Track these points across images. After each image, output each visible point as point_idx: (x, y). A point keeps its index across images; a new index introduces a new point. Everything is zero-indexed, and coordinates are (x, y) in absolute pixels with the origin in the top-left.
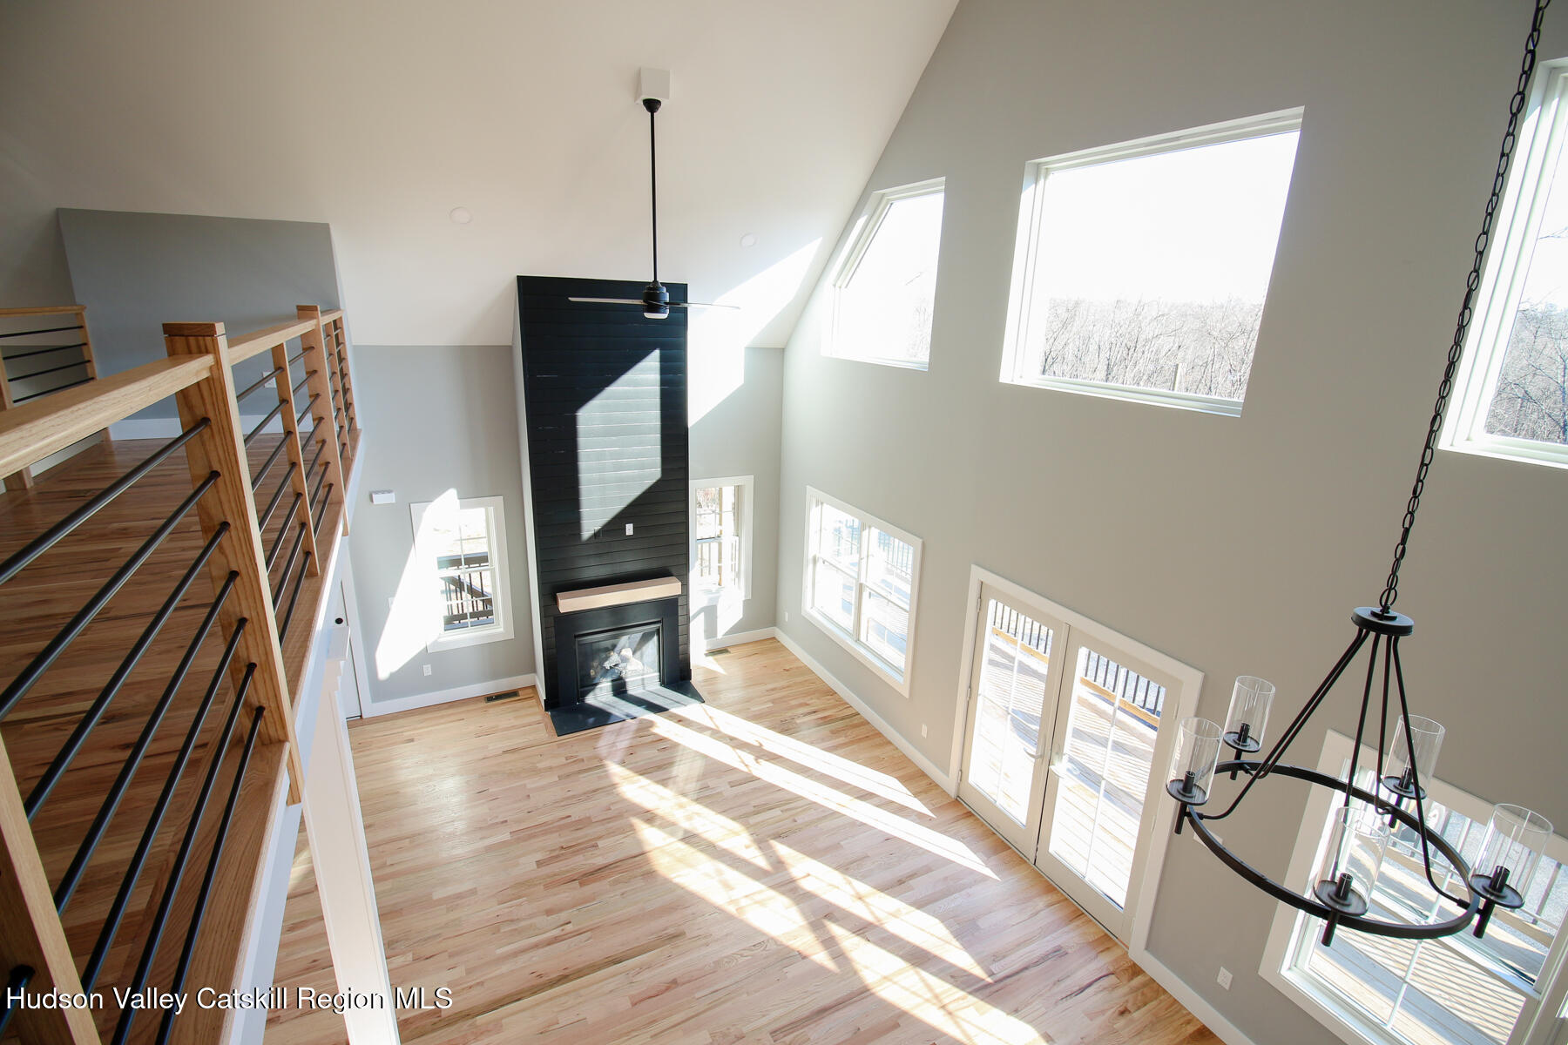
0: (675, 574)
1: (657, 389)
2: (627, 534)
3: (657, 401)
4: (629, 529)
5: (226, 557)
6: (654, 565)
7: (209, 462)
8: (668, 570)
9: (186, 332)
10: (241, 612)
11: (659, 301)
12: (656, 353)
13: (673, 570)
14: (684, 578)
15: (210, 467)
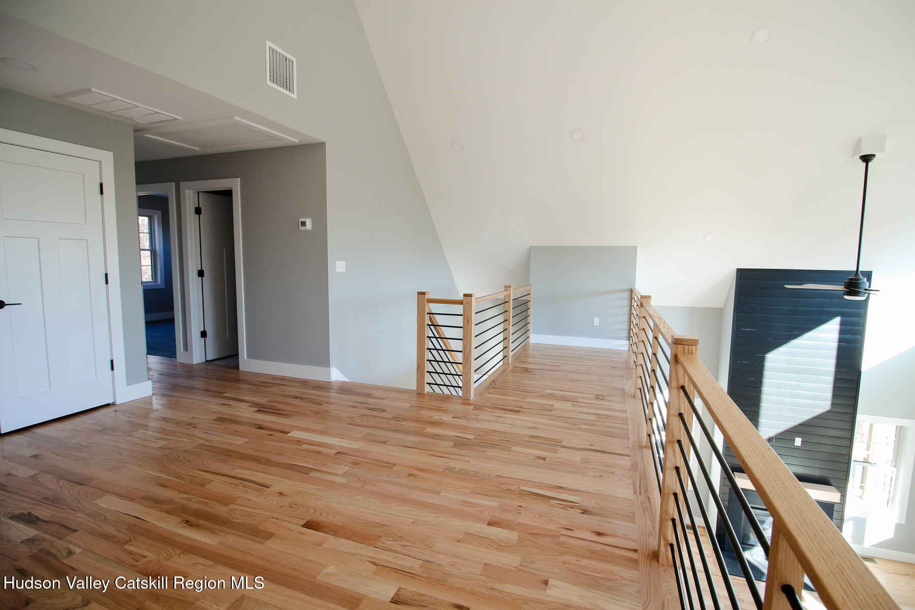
0: (833, 484)
1: (835, 345)
2: (795, 445)
3: (834, 353)
4: (798, 442)
5: (676, 458)
6: (816, 473)
7: (680, 408)
8: (827, 480)
9: (684, 343)
10: (676, 490)
11: (859, 288)
12: (838, 320)
13: (832, 482)
14: (842, 489)
15: (680, 410)
